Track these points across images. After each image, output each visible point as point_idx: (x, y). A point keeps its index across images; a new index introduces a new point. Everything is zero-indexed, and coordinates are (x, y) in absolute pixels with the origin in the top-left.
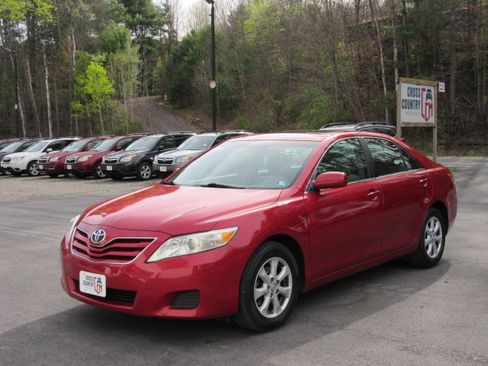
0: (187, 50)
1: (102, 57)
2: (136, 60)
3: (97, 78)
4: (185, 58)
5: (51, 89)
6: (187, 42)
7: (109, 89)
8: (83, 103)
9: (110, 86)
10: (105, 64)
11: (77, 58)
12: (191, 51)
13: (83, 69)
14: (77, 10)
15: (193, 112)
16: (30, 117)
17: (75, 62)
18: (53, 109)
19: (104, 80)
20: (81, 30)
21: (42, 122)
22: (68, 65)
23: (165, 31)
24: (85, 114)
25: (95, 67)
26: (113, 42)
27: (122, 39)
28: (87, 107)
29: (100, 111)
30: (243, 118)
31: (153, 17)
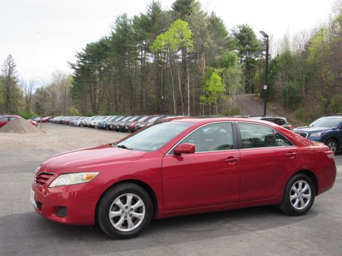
0: (273, 66)
1: (221, 70)
2: (240, 72)
3: (216, 82)
4: (271, 71)
5: (191, 88)
6: (275, 62)
7: (222, 89)
8: (207, 96)
9: (223, 87)
10: (221, 75)
11: (206, 71)
12: (275, 67)
13: (209, 77)
14: (206, 43)
15: (274, 104)
16: (179, 104)
17: (204, 73)
18: (191, 99)
19: (219, 83)
20: (209, 54)
21: (184, 107)
22: (200, 75)
23: (263, 55)
24: (207, 103)
25: (215, 76)
26: (227, 62)
27: (232, 60)
28: (209, 98)
29: (216, 102)
30: (303, 109)
31: (256, 46)
